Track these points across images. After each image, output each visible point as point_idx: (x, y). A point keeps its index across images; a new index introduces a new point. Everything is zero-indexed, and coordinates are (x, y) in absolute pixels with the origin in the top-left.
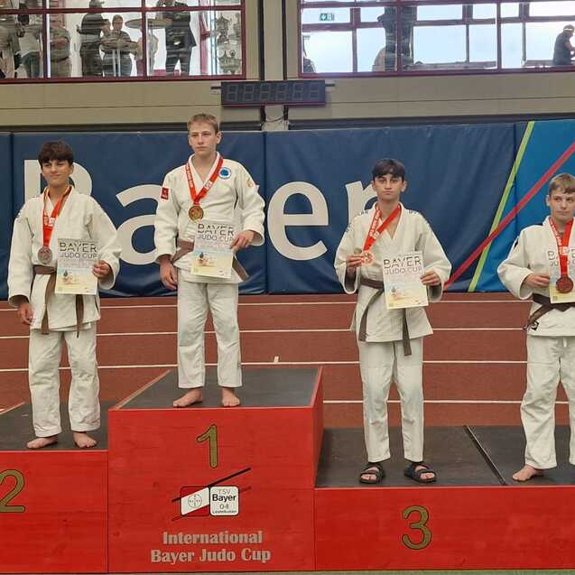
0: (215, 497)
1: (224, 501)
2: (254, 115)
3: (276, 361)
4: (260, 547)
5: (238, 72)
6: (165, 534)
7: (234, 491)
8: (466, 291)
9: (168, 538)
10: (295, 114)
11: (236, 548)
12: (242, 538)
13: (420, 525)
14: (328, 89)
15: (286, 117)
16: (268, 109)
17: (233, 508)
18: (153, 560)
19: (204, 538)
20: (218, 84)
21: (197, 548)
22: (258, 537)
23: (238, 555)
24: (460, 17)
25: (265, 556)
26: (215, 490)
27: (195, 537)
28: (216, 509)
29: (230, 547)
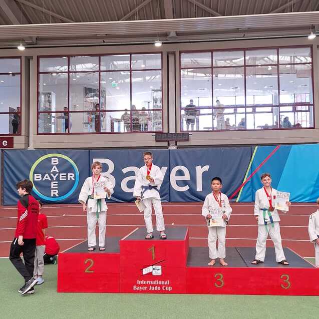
0: (154, 269)
1: (157, 270)
2: (166, 144)
3: (173, 224)
4: (169, 286)
5: (161, 130)
6: (138, 281)
7: (160, 267)
8: (235, 202)
9: (139, 282)
10: (179, 144)
11: (161, 286)
12: (162, 283)
13: (220, 280)
14: (190, 136)
15: (176, 145)
16: (170, 142)
17: (159, 273)
18: (134, 289)
19: (150, 282)
20: (154, 134)
21: (148, 285)
22: (167, 283)
23: (161, 288)
24: (233, 112)
25: (170, 289)
26: (154, 267)
27: (148, 282)
28: (154, 273)
29: (159, 285)
